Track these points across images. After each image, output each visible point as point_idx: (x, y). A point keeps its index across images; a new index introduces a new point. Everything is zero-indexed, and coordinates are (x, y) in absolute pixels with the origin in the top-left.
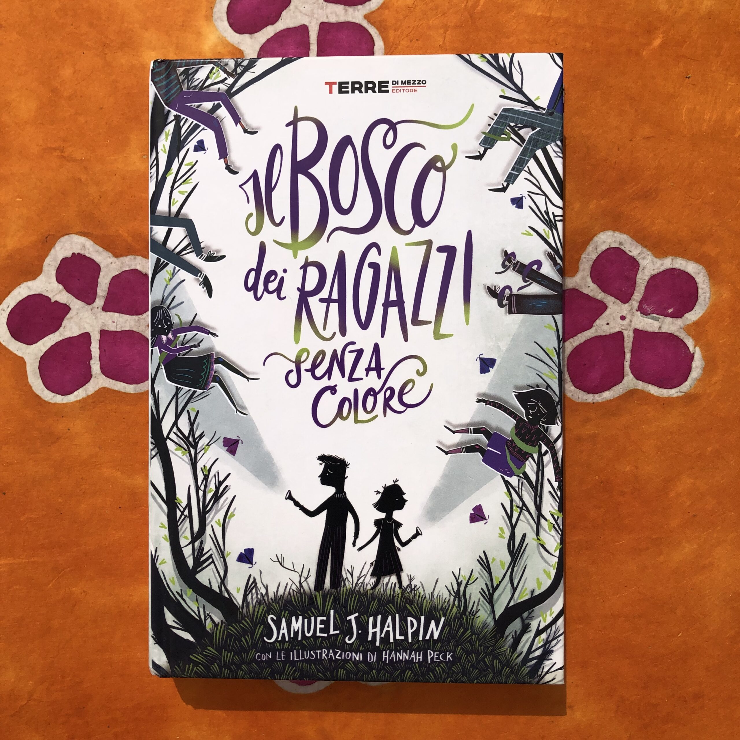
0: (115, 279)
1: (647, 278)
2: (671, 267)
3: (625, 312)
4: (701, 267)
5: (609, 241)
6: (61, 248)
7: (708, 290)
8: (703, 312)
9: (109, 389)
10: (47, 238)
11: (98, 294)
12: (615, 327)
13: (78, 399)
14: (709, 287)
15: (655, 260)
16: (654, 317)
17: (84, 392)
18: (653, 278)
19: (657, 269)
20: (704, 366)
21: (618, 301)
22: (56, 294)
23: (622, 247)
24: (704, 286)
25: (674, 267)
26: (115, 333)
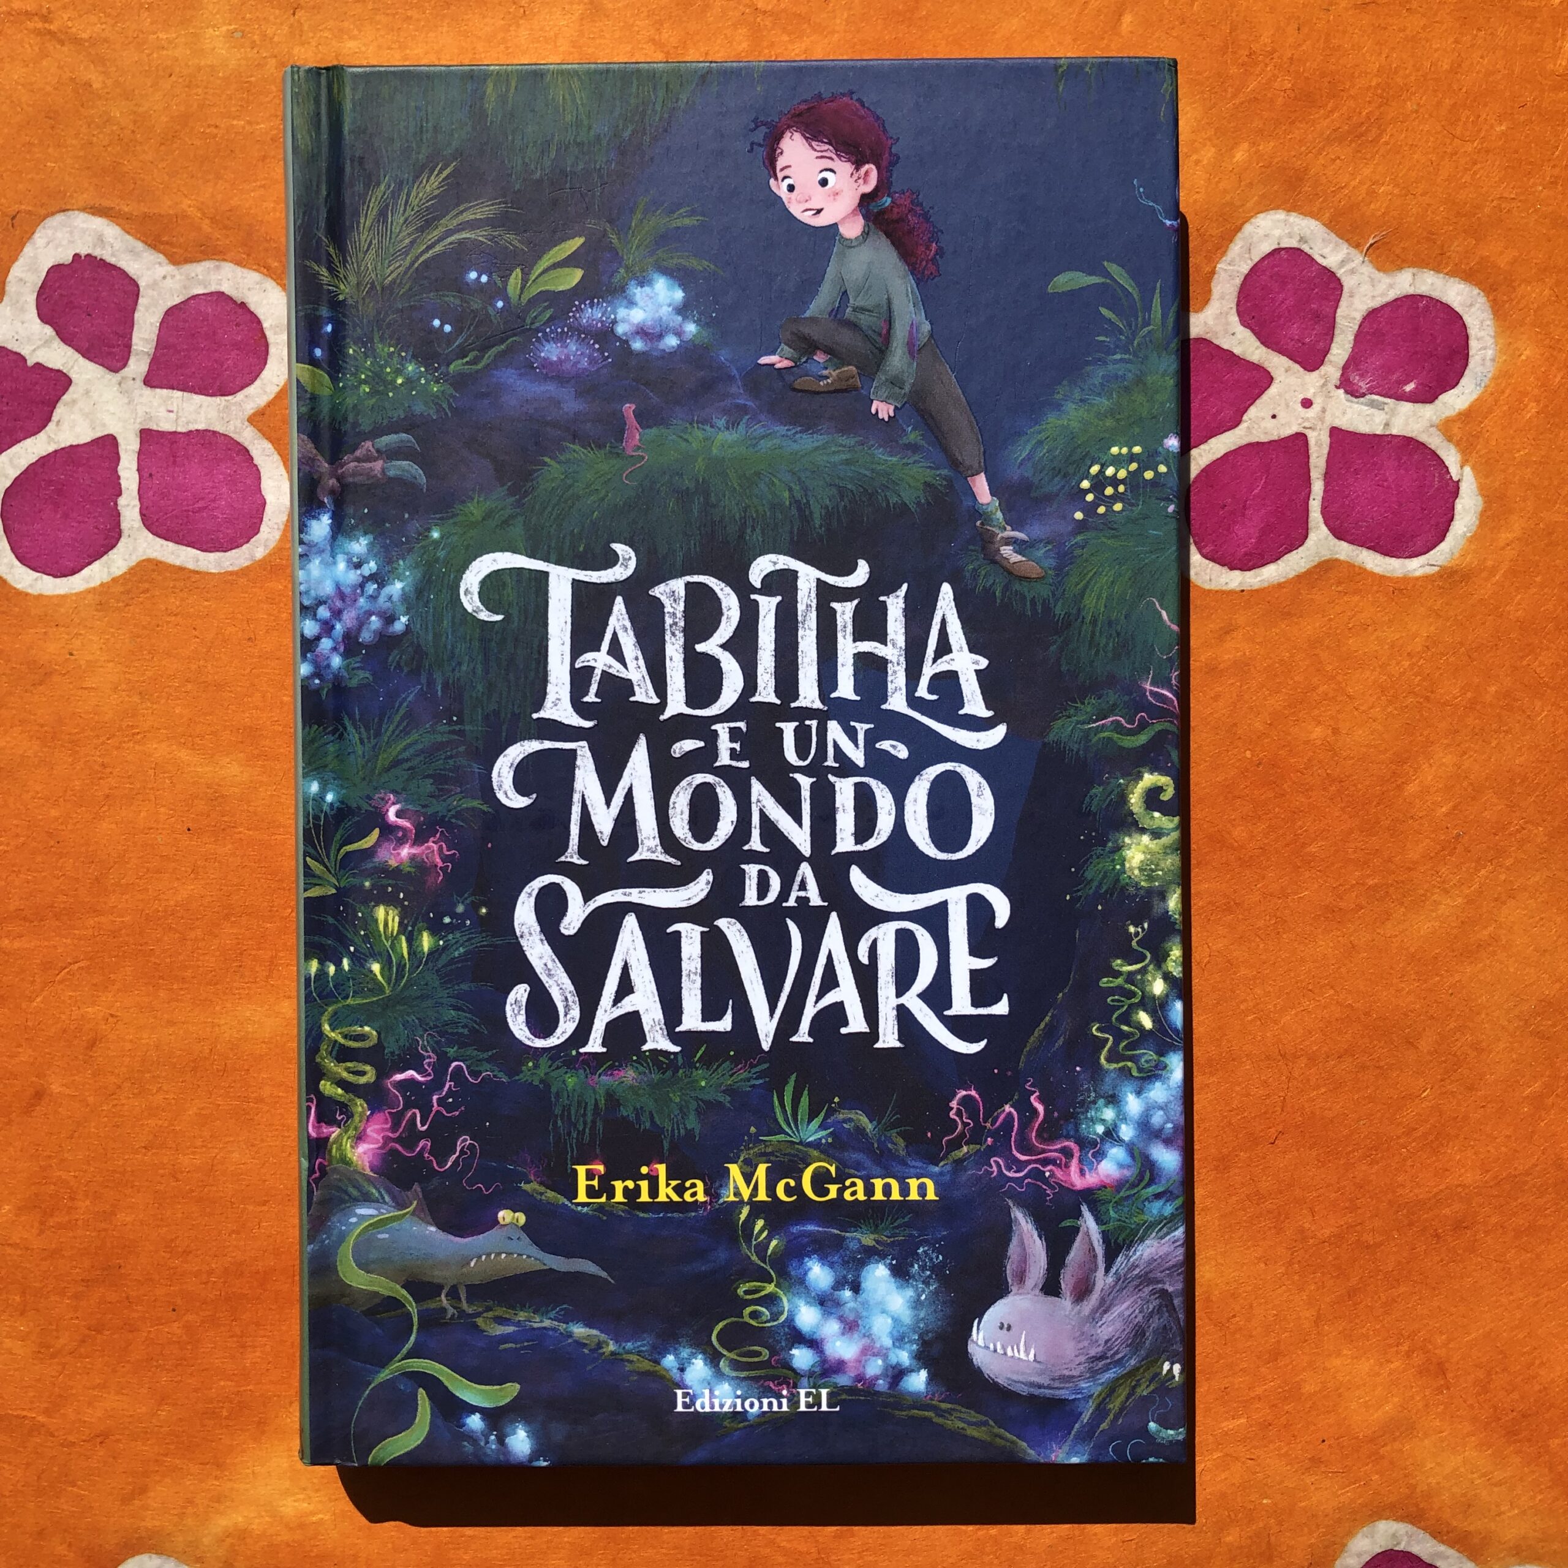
0: (172, 314)
1: (1358, 316)
2: (1411, 291)
3: (1312, 391)
4: (1476, 291)
5: (1277, 233)
6: (48, 243)
7: (1490, 341)
8: (1480, 391)
9: (161, 562)
10: (13, 218)
11: (134, 347)
12: (1289, 424)
13: (92, 585)
14: (1493, 334)
15: (1377, 275)
16: (1373, 401)
17: (106, 570)
18: (1372, 315)
19: (1380, 296)
20: (1480, 508)
21: (1297, 367)
22: (38, 347)
23: (1305, 248)
24: (1482, 334)
25: (1419, 292)
26: (172, 437)
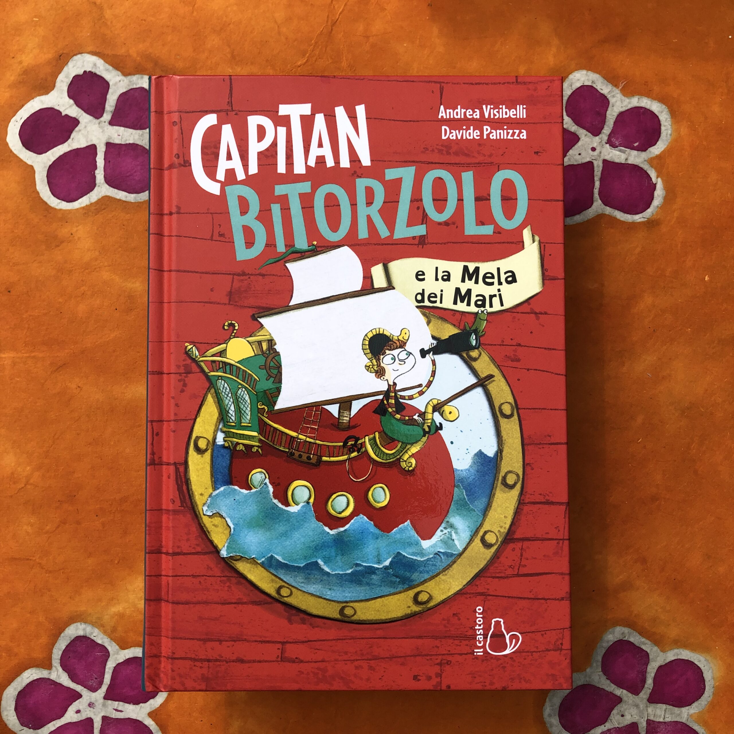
0: (122, 96)
1: (616, 114)
2: (637, 105)
3: (596, 144)
4: (664, 106)
5: (583, 79)
6: (74, 67)
7: (669, 127)
8: (666, 146)
9: (111, 197)
10: (61, 56)
11: (106, 108)
12: (586, 157)
13: (83, 205)
14: (671, 124)
15: (623, 98)
16: (621, 149)
17: (88, 200)
18: (621, 115)
19: (624, 106)
20: (664, 195)
21: (589, 134)
22: (67, 108)
23: (594, 86)
24: (666, 124)
25: (640, 106)
26: (119, 146)
